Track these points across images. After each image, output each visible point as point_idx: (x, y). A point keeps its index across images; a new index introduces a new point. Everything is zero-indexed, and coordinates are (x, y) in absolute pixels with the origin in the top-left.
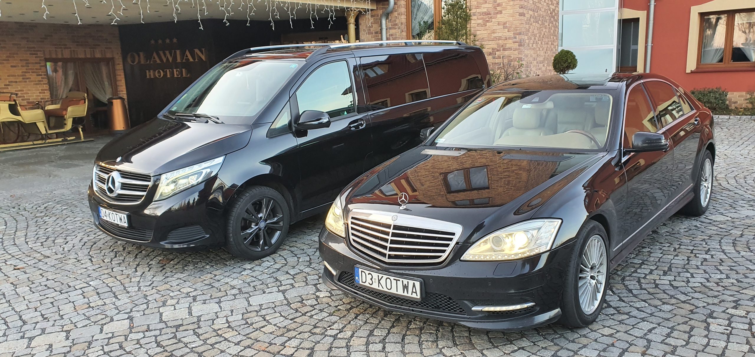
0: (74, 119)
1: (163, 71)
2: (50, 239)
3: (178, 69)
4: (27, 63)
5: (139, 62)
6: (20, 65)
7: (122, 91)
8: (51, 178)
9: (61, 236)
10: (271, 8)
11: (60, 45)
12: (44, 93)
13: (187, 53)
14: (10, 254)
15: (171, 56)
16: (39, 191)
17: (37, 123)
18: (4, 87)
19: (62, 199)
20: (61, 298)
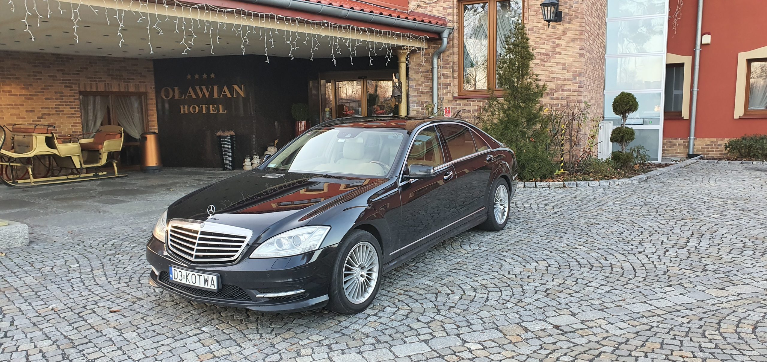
0: (109, 153)
1: (199, 107)
2: (133, 279)
3: (215, 105)
4: (61, 96)
5: (174, 96)
6: (54, 98)
7: (154, 126)
8: (101, 213)
9: (143, 275)
10: (333, 44)
11: (95, 78)
12: (77, 126)
13: (225, 89)
14: (97, 295)
15: (208, 92)
16: (96, 227)
17: (72, 157)
18: (36, 119)
19: (126, 237)
20: (178, 346)
